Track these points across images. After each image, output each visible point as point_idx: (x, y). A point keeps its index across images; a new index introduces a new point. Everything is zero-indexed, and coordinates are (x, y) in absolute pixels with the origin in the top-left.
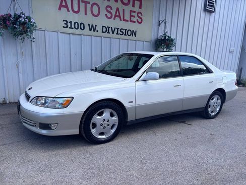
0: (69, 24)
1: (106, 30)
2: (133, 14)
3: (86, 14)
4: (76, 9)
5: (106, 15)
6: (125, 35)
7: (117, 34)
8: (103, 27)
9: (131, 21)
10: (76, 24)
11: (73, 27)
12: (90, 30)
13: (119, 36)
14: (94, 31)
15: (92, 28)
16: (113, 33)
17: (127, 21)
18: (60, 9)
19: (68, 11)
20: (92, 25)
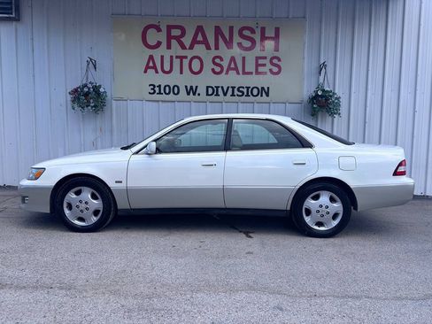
0: (157, 89)
1: (213, 91)
2: (260, 62)
3: (181, 73)
4: (167, 68)
5: (213, 70)
6: (248, 95)
7: (233, 95)
8: (208, 87)
9: (257, 73)
10: (167, 88)
11: (162, 91)
12: (188, 94)
13: (236, 98)
14: (194, 94)
15: (192, 91)
16: (225, 94)
17: (251, 73)
18: (145, 72)
19: (157, 72)
20: (191, 87)
